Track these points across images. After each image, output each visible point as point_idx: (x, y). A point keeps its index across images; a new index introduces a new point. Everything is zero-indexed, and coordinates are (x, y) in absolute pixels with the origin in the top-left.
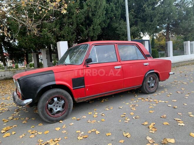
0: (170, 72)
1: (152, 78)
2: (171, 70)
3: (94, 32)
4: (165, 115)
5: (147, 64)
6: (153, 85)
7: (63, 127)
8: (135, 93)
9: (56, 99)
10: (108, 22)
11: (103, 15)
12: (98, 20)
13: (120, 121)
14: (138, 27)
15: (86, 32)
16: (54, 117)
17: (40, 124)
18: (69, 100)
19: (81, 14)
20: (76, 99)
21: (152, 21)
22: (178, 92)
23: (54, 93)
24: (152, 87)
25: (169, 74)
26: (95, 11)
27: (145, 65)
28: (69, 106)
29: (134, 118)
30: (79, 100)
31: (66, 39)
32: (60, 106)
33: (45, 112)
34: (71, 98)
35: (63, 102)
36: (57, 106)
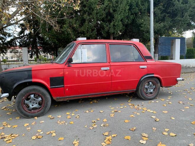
0: (179, 77)
1: (151, 83)
2: (180, 75)
3: (115, 29)
4: (135, 128)
5: (144, 67)
6: (152, 91)
7: (32, 124)
8: (132, 97)
9: (32, 96)
10: (132, 18)
11: (125, 11)
12: (119, 16)
13: (86, 126)
14: (166, 23)
15: (106, 29)
16: (29, 113)
17: (18, 117)
18: (46, 98)
19: (101, 9)
20: (54, 98)
21: (183, 17)
22: (181, 102)
23: (31, 90)
24: (151, 93)
25: (176, 80)
26: (117, 6)
27: (141, 68)
28: (46, 104)
29: (102, 125)
30: (57, 99)
31: (85, 35)
32: (36, 103)
33: (21, 107)
34: (48, 96)
35: (40, 99)
36: (34, 103)
